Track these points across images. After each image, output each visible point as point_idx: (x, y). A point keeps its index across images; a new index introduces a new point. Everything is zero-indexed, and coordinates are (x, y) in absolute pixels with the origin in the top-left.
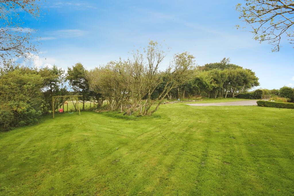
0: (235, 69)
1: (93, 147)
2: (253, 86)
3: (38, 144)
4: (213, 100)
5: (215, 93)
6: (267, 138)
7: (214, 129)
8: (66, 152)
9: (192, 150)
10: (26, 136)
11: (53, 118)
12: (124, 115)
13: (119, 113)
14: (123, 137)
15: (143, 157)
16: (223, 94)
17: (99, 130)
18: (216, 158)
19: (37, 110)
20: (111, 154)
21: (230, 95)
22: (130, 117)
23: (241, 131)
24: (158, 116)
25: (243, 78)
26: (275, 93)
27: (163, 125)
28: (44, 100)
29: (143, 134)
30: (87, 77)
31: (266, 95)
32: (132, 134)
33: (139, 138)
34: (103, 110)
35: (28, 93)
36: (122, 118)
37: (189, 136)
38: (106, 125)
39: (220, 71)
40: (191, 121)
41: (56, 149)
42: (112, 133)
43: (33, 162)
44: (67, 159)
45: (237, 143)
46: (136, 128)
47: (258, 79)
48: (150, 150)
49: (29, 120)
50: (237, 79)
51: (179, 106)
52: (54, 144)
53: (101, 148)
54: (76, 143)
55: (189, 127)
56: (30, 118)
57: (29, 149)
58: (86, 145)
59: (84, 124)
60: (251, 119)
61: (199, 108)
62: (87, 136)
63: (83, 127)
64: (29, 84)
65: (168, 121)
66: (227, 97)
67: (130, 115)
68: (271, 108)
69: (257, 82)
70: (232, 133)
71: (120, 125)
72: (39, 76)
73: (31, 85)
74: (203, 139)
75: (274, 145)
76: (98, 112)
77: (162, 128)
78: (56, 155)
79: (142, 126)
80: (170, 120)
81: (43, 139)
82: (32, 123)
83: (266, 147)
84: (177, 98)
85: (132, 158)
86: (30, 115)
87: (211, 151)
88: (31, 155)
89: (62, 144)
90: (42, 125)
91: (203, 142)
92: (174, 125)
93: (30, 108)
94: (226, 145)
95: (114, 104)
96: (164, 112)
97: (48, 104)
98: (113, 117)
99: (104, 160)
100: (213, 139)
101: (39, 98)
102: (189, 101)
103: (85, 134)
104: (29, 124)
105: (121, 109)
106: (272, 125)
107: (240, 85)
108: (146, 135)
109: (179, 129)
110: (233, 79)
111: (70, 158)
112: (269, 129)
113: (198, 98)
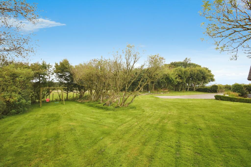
0: (195, 67)
1: (79, 136)
2: (209, 81)
3: (29, 132)
4: (178, 92)
5: (179, 87)
6: (228, 131)
7: (182, 121)
8: (55, 142)
9: (166, 141)
10: (17, 125)
11: (40, 107)
12: (104, 105)
13: (99, 103)
14: (105, 127)
15: (125, 147)
16: (185, 88)
17: (83, 120)
18: (188, 149)
19: (27, 100)
20: (96, 143)
21: (191, 89)
22: (109, 107)
23: (206, 123)
24: (134, 108)
25: (202, 75)
26: (228, 88)
27: (139, 116)
28: (32, 91)
29: (122, 124)
30: (71, 71)
31: (221, 89)
32: (113, 124)
33: (119, 128)
34: (85, 100)
35: (20, 85)
36: (102, 108)
37: (162, 127)
38: (89, 115)
39: (183, 69)
40: (162, 112)
41: (46, 138)
42: (95, 123)
43: (26, 151)
44: (57, 148)
45: (204, 135)
46: (116, 119)
47: (214, 76)
48: (131, 140)
49: (19, 109)
50: (197, 76)
51: (151, 98)
52: (44, 133)
53: (86, 138)
54: (64, 132)
55: (162, 118)
56: (20, 107)
57: (21, 138)
58: (73, 135)
59: (69, 114)
60: (212, 112)
61: (168, 100)
62: (73, 125)
63: (68, 116)
64: (21, 77)
65: (142, 112)
66: (189, 90)
67: (109, 106)
68: (227, 102)
69: (213, 78)
70: (198, 125)
71: (101, 115)
72: (30, 70)
73: (23, 78)
74: (175, 130)
75: (234, 136)
76: (80, 102)
77: (138, 119)
78: (47, 144)
79: (121, 117)
80: (144, 112)
81: (33, 128)
82: (22, 112)
83: (228, 139)
84: (148, 91)
85: (116, 148)
86: (20, 105)
87: (183, 141)
88: (24, 144)
89: (51, 133)
90: (31, 113)
91: (175, 133)
92: (148, 116)
93: (21, 98)
94: (195, 137)
95: (94, 95)
96: (138, 103)
97: (36, 94)
98: (94, 107)
99: (91, 150)
100: (183, 131)
101: (29, 89)
102: (158, 94)
103: (71, 124)
104: (19, 113)
105: (101, 100)
106: (230, 118)
107: (199, 80)
108: (125, 125)
109: (153, 120)
110: (194, 75)
111: (60, 148)
112: (228, 121)
113: (165, 91)
